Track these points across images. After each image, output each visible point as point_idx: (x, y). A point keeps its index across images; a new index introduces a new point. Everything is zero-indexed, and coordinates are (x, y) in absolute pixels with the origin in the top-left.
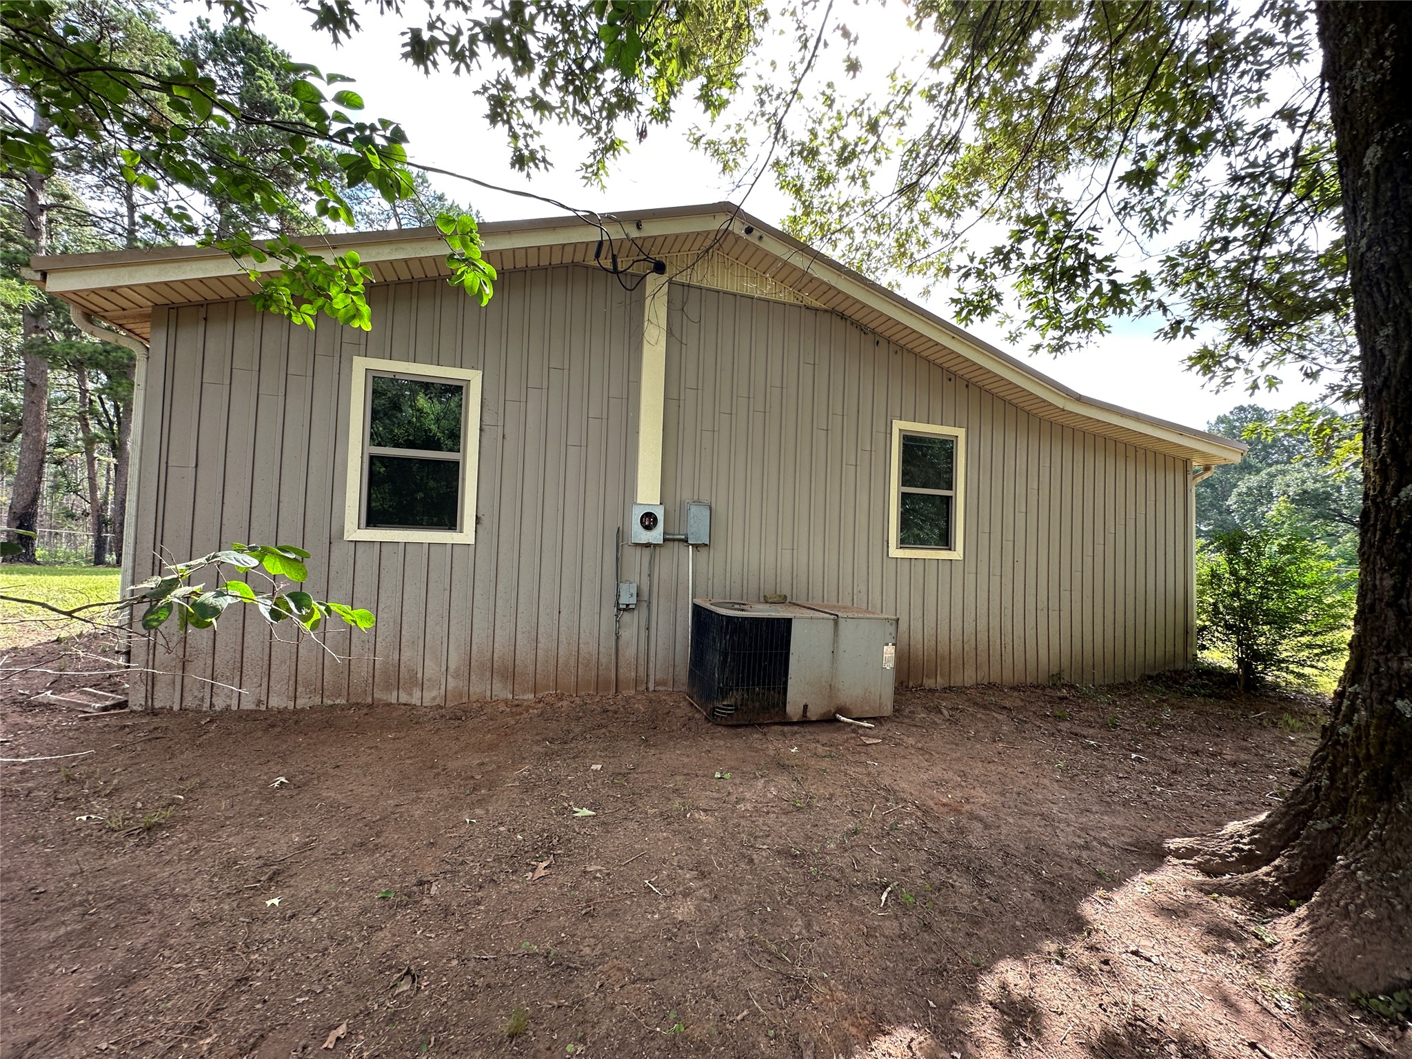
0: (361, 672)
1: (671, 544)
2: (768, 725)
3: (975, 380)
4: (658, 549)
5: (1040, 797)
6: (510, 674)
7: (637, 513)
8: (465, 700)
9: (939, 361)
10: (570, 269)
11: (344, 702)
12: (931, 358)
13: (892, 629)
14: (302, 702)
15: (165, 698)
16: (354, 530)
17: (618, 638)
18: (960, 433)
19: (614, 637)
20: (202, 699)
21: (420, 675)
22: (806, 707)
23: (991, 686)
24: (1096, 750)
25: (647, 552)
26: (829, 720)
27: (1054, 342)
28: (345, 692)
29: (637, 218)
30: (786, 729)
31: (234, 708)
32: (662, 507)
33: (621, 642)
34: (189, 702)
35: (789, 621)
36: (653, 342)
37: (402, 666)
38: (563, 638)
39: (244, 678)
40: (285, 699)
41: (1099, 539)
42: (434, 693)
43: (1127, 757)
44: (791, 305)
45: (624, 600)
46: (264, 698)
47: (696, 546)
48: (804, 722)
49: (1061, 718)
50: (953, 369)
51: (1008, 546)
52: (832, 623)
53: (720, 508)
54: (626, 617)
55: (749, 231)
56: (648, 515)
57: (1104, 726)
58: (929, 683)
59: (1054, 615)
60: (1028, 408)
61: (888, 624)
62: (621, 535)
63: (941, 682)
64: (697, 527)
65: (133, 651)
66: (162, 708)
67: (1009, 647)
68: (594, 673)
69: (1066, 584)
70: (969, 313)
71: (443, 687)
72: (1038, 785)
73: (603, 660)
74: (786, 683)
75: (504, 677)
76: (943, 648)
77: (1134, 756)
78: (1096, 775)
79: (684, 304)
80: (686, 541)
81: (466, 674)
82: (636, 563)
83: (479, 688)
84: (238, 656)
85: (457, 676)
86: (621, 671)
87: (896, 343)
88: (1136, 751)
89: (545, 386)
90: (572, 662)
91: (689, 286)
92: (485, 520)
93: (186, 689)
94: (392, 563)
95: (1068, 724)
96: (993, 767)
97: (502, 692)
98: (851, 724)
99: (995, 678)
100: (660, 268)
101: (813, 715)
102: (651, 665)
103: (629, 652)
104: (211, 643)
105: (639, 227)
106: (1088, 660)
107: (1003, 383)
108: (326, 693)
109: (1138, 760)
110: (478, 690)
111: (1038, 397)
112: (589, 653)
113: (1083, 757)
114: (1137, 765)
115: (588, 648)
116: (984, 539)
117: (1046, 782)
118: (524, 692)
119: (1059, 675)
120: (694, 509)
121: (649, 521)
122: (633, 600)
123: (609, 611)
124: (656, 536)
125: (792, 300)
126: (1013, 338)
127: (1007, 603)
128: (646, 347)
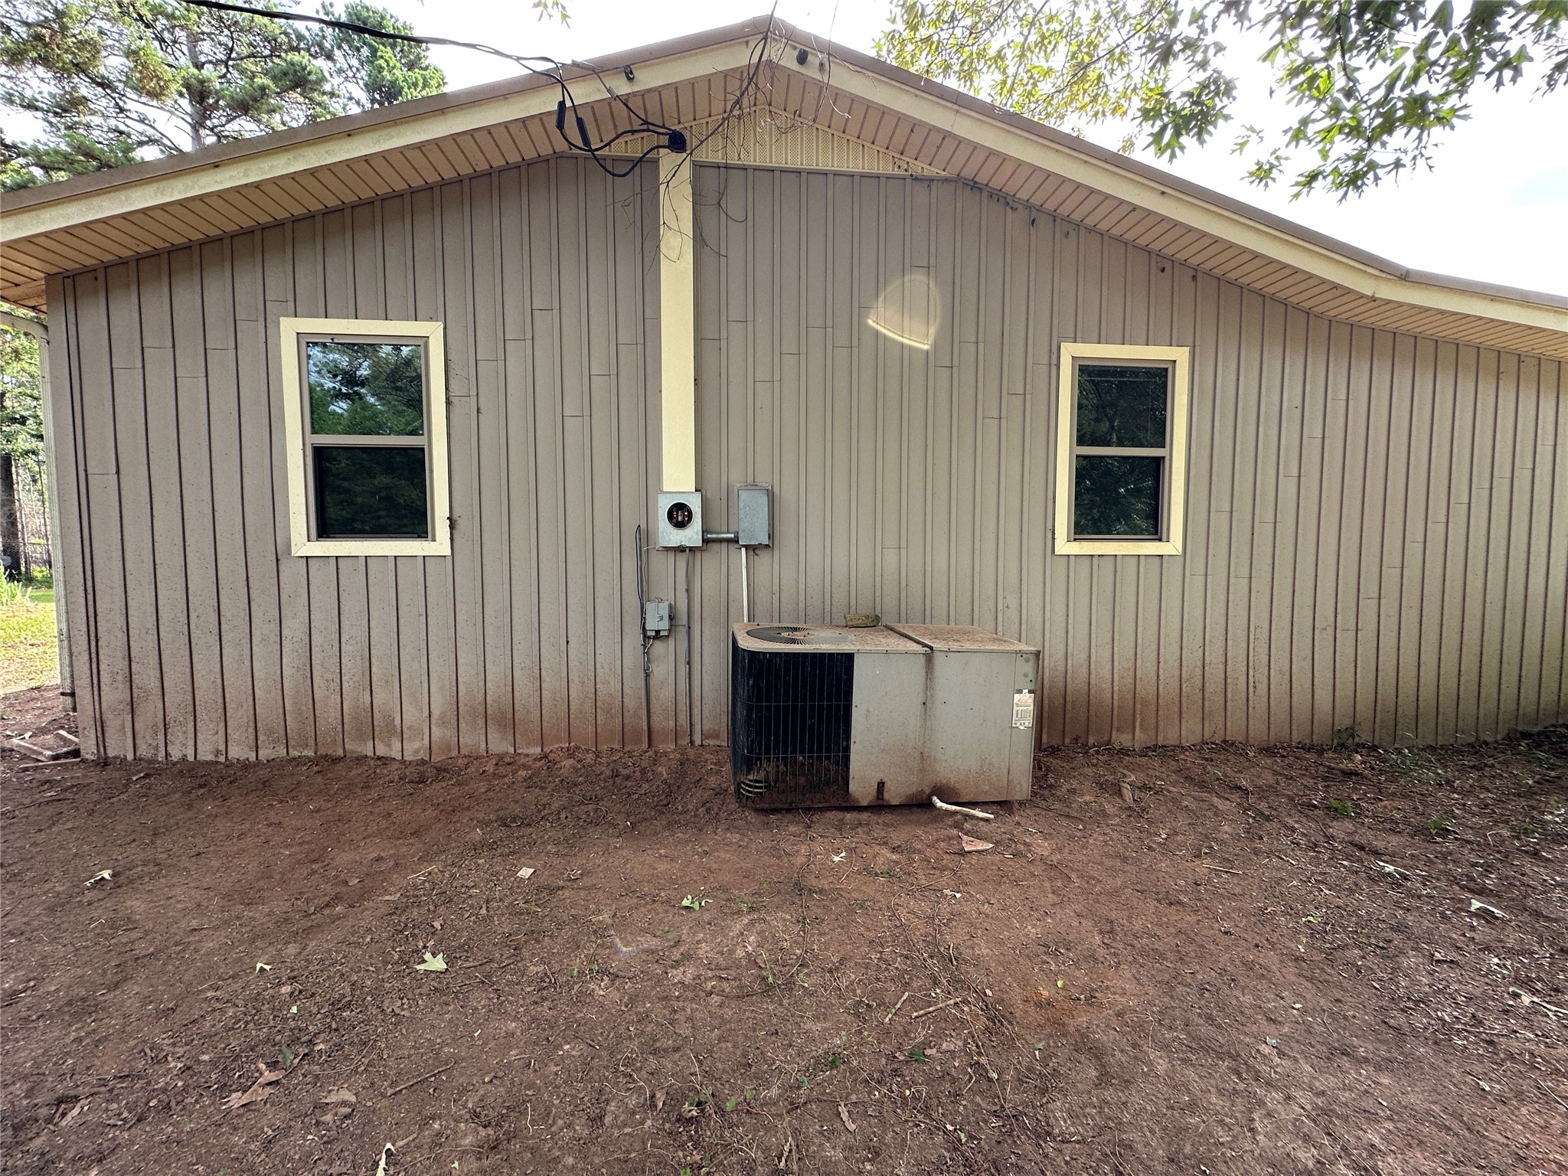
0: (329, 716)
1: (715, 547)
2: (822, 810)
3: (1208, 266)
4: (698, 555)
5: (1248, 999)
6: (510, 722)
7: (664, 505)
8: (455, 753)
9: (1142, 241)
10: (552, 162)
11: (311, 754)
12: (1129, 237)
13: (1029, 668)
14: (265, 754)
15: (118, 746)
16: (303, 542)
17: (647, 676)
18: (1180, 355)
19: (643, 675)
20: (157, 748)
21: (397, 722)
22: (881, 785)
23: (1227, 745)
24: (1396, 884)
25: (682, 559)
26: (919, 805)
27: (1347, 167)
28: (312, 742)
29: (627, 66)
30: (848, 816)
31: (191, 758)
32: (699, 494)
33: (653, 681)
34: (143, 751)
35: (849, 658)
36: (674, 256)
37: (376, 711)
38: (573, 675)
39: (199, 724)
40: (246, 749)
41: (1438, 513)
42: (416, 745)
43: (1461, 906)
44: (888, 177)
45: (652, 625)
46: (222, 748)
47: (752, 549)
48: (879, 806)
49: (1335, 812)
50: (1168, 251)
51: (1264, 531)
52: (922, 660)
53: (787, 493)
54: (658, 647)
55: (802, 59)
56: (680, 507)
57: (1423, 832)
58: (1122, 739)
59: (1346, 639)
60: (1307, 305)
61: (1020, 661)
62: (644, 536)
63: (1141, 738)
64: (753, 524)
65: (78, 692)
66: (116, 757)
67: (1262, 688)
68: (618, 721)
69: (1370, 588)
70: (1177, 134)
71: (427, 737)
72: (1249, 966)
73: (630, 704)
74: (847, 749)
75: (502, 726)
76: (1146, 689)
77: (1476, 904)
78: (1385, 951)
79: (721, 195)
80: (736, 541)
81: (454, 721)
82: (667, 574)
83: (472, 739)
84: (190, 698)
85: (443, 724)
86: (655, 719)
87: (1067, 220)
88: (1481, 892)
89: (529, 335)
90: (589, 707)
91: (727, 167)
92: (461, 524)
93: (139, 736)
94: (353, 581)
95: (1349, 826)
96: (1173, 914)
97: (500, 744)
98: (956, 813)
99: (1235, 733)
100: (677, 143)
101: (892, 796)
102: (696, 711)
103: (663, 694)
104: (159, 684)
105: (630, 77)
106: (1407, 710)
107: (1258, 262)
108: (291, 743)
109: (1484, 915)
110: (470, 742)
111: (1324, 281)
112: (611, 696)
113: (1365, 904)
114: (1483, 932)
115: (608, 687)
116: (1220, 521)
117: (1270, 959)
118: (528, 745)
119: (1351, 732)
120: (744, 495)
121: (679, 515)
122: (664, 625)
123: (634, 638)
124: (691, 535)
125: (890, 170)
126: (1263, 174)
127: (1260, 618)
128: (665, 266)
